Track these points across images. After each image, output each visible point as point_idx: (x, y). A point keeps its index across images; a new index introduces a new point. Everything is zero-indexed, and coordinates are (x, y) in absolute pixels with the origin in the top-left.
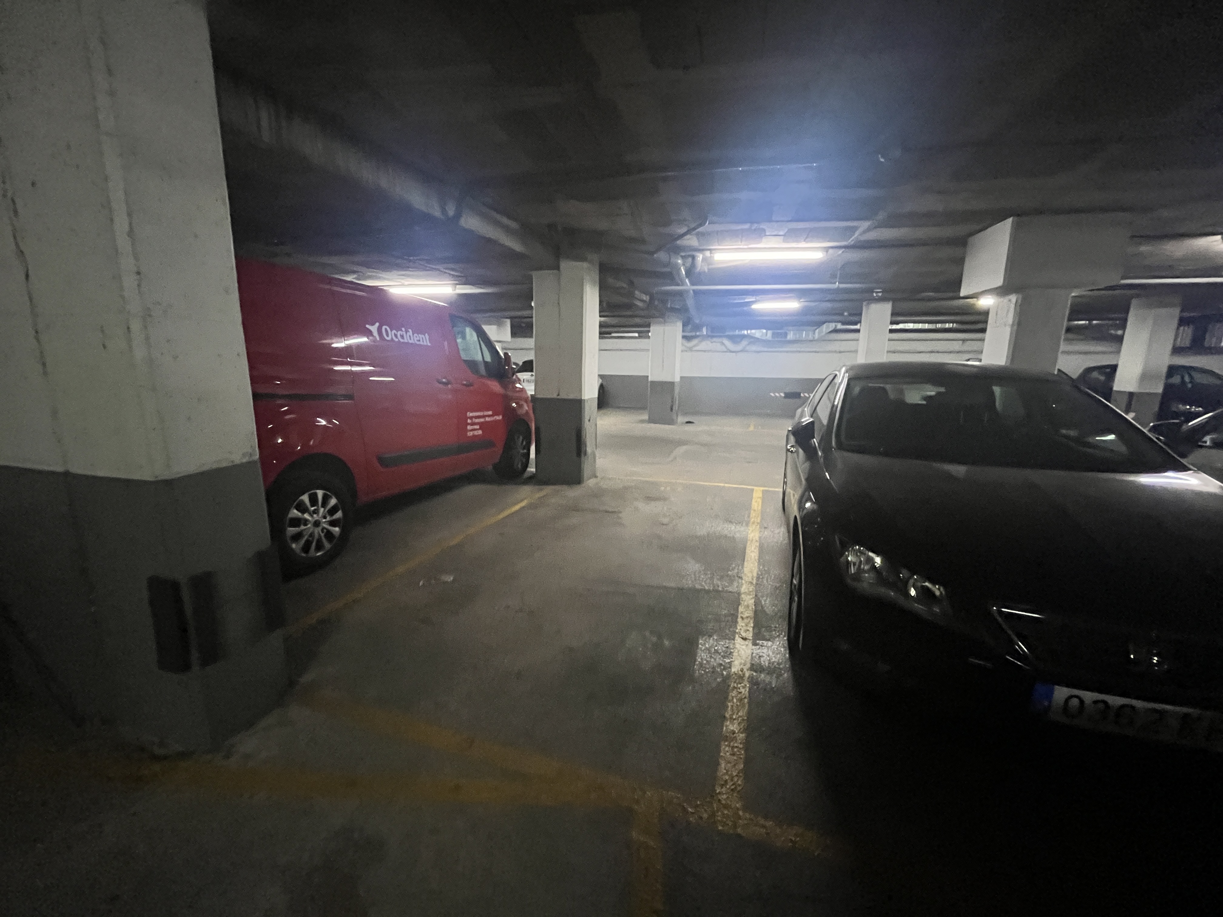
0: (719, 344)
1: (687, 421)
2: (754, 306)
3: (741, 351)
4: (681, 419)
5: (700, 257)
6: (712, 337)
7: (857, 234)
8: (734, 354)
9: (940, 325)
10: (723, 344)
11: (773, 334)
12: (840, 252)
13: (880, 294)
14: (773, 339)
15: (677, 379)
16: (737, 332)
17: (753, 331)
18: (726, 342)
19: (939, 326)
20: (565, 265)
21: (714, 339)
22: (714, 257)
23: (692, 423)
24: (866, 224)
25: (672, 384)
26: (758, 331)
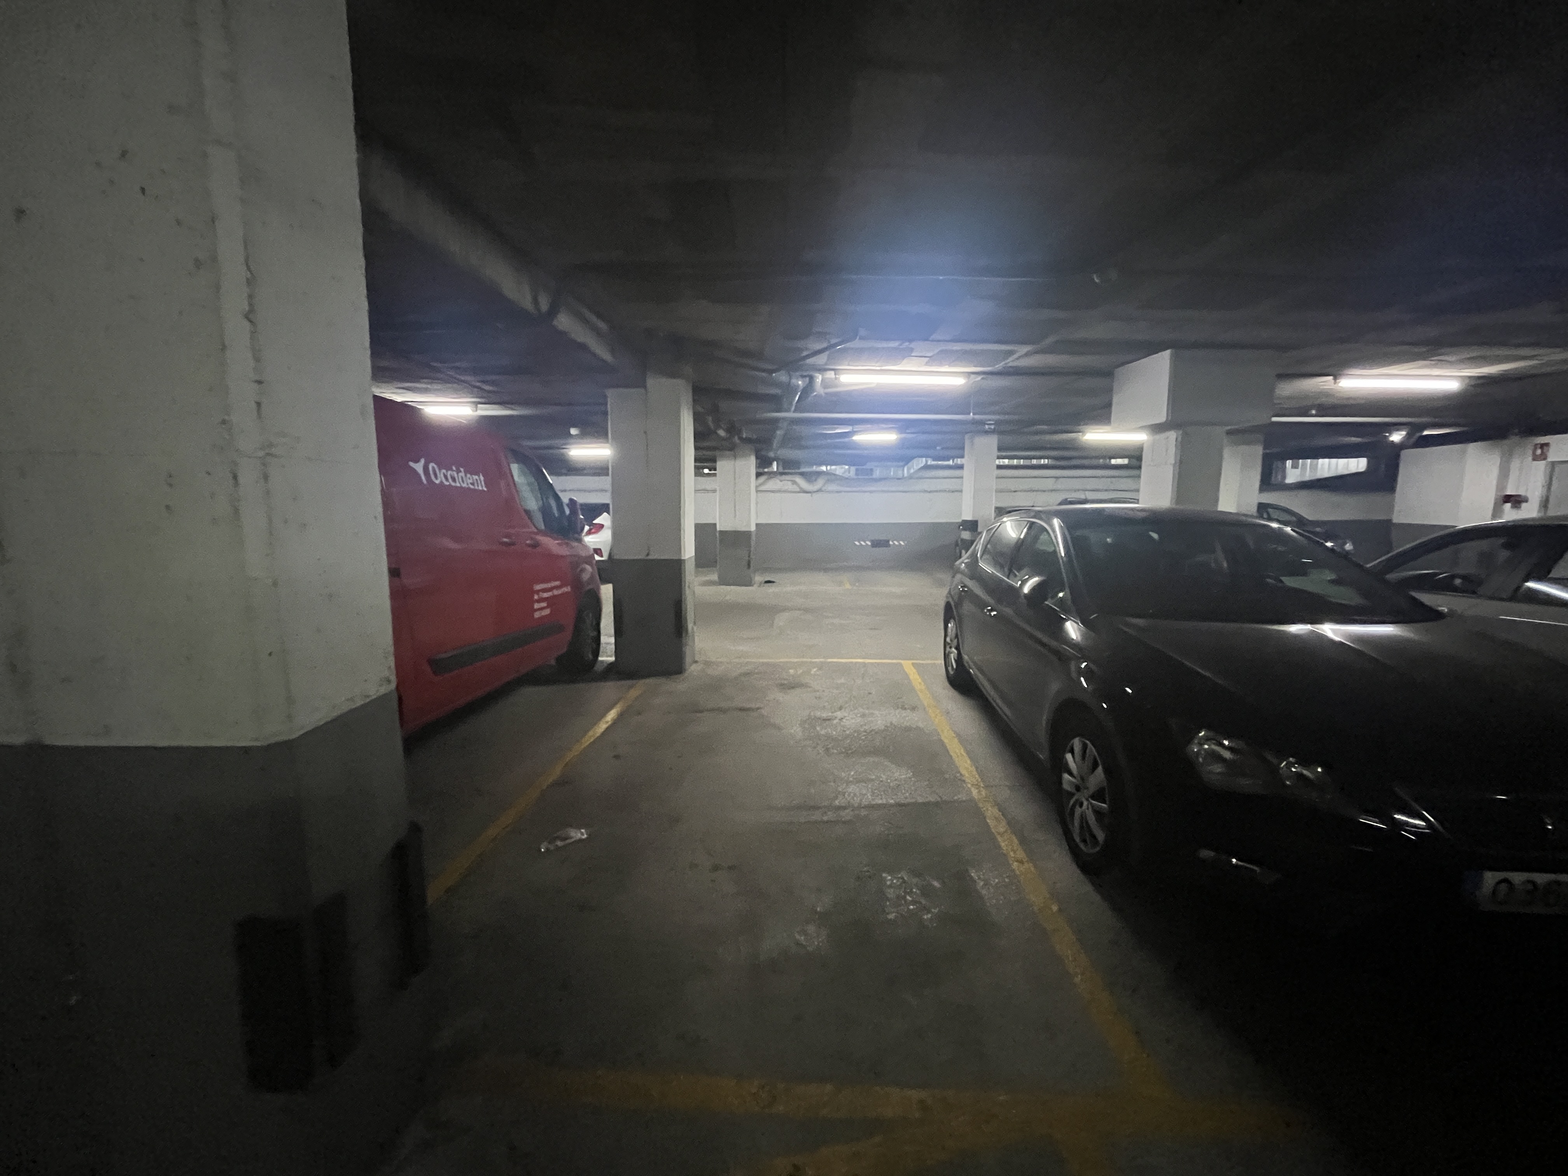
0: (790, 483)
1: (767, 579)
2: (856, 438)
3: (817, 491)
4: (758, 578)
5: (819, 378)
6: (782, 474)
7: (1011, 359)
8: (810, 494)
9: (1035, 460)
10: (794, 482)
11: (857, 470)
12: (979, 378)
13: (992, 427)
14: (857, 477)
15: (753, 528)
16: (815, 468)
17: (833, 467)
18: (800, 480)
19: (1034, 462)
20: (654, 382)
21: (784, 477)
22: (839, 378)
23: (774, 582)
24: (1025, 349)
25: (747, 535)
26: (838, 467)
